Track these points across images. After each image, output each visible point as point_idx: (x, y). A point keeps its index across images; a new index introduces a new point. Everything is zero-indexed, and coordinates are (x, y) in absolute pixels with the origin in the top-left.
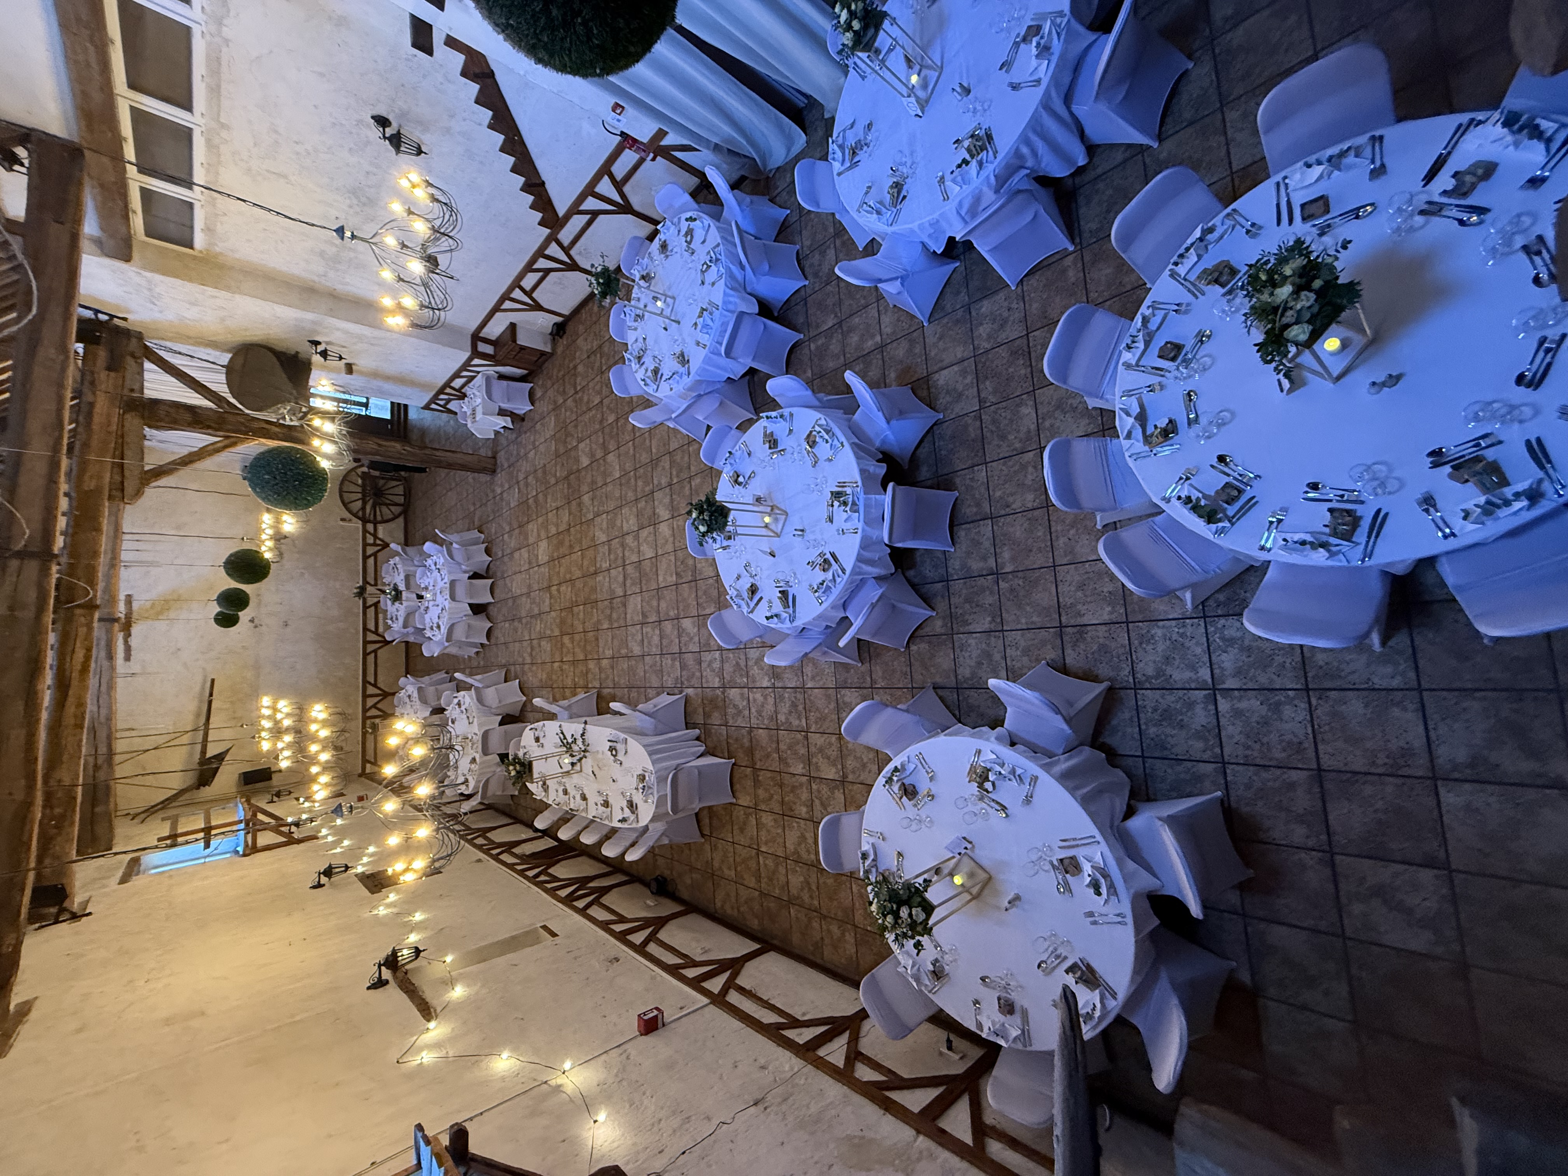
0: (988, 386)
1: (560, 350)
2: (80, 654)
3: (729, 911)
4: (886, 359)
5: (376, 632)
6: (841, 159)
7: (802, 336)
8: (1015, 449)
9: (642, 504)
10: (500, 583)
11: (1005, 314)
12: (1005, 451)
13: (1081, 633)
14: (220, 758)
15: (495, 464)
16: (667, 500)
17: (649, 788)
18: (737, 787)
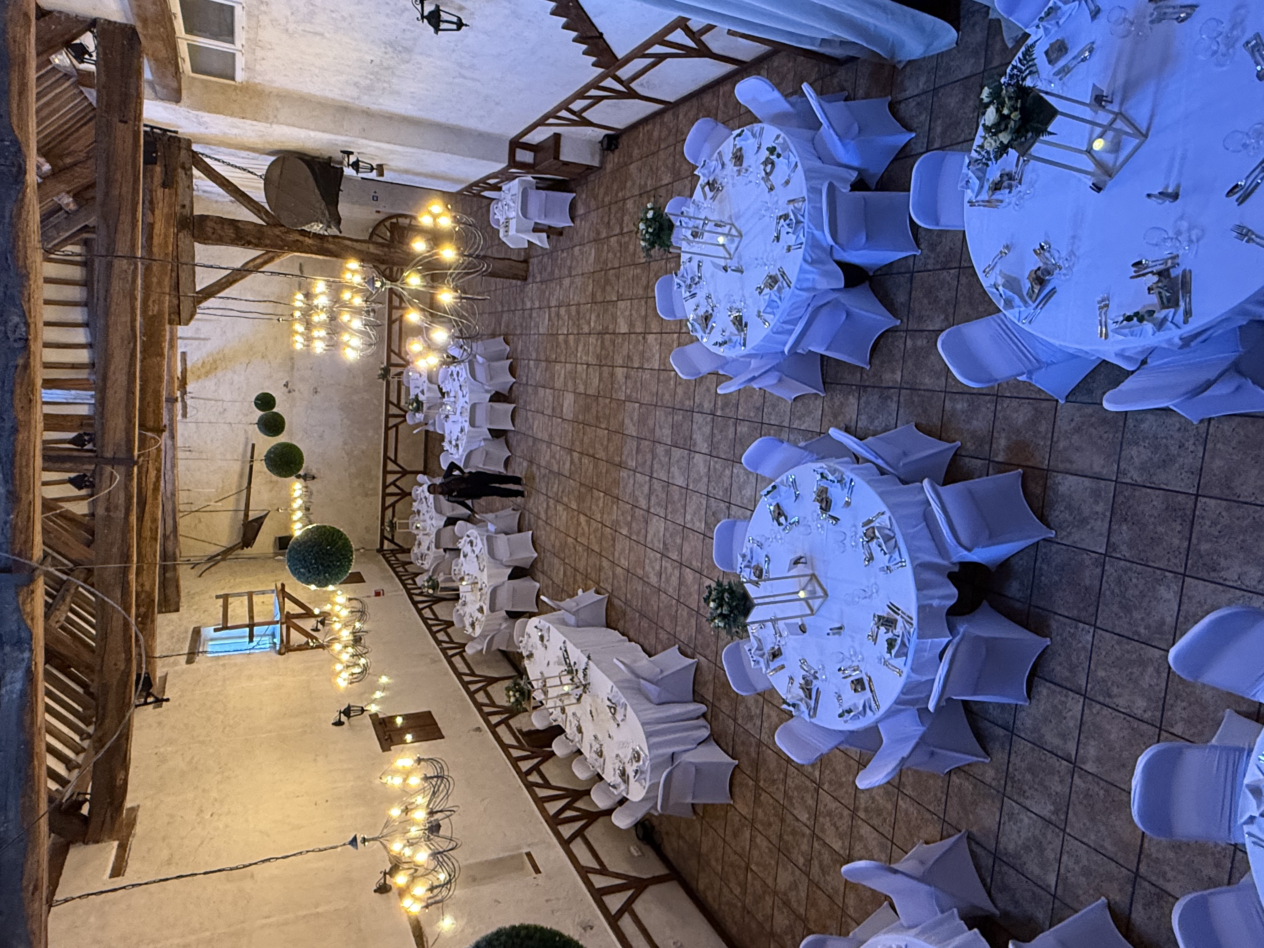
0: (1124, 532)
1: (609, 167)
2: (153, 474)
3: (710, 899)
4: (1000, 415)
5: (398, 406)
6: (976, 188)
7: (898, 322)
8: (1137, 633)
9: (679, 417)
10: (522, 412)
11: (1174, 450)
12: (1122, 626)
13: (1160, 898)
14: (260, 521)
15: (527, 271)
16: (707, 430)
17: (642, 772)
18: (736, 790)
